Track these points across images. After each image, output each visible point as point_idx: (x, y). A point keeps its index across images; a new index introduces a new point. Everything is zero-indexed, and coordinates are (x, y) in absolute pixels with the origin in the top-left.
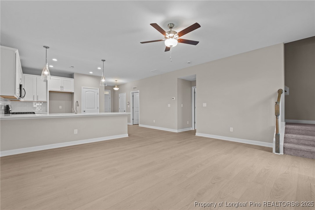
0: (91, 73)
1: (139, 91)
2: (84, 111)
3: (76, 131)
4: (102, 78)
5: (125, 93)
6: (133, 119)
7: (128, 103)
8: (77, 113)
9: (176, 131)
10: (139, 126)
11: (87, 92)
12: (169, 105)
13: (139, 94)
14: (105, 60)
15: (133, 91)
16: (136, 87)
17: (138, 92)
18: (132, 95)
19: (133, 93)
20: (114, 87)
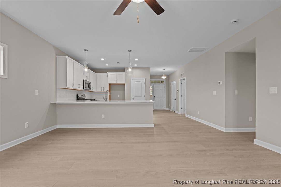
0: (136, 65)
1: (185, 77)
2: (133, 99)
3: (103, 116)
4: (129, 68)
5: (176, 81)
6: (182, 108)
7: (177, 91)
8: (107, 101)
9: (223, 130)
10: (186, 116)
11: (135, 83)
12: (215, 93)
13: (185, 80)
14: (131, 51)
15: (182, 77)
16: (183, 74)
17: (185, 79)
18: (181, 83)
19: (182, 80)
20: (162, 76)
